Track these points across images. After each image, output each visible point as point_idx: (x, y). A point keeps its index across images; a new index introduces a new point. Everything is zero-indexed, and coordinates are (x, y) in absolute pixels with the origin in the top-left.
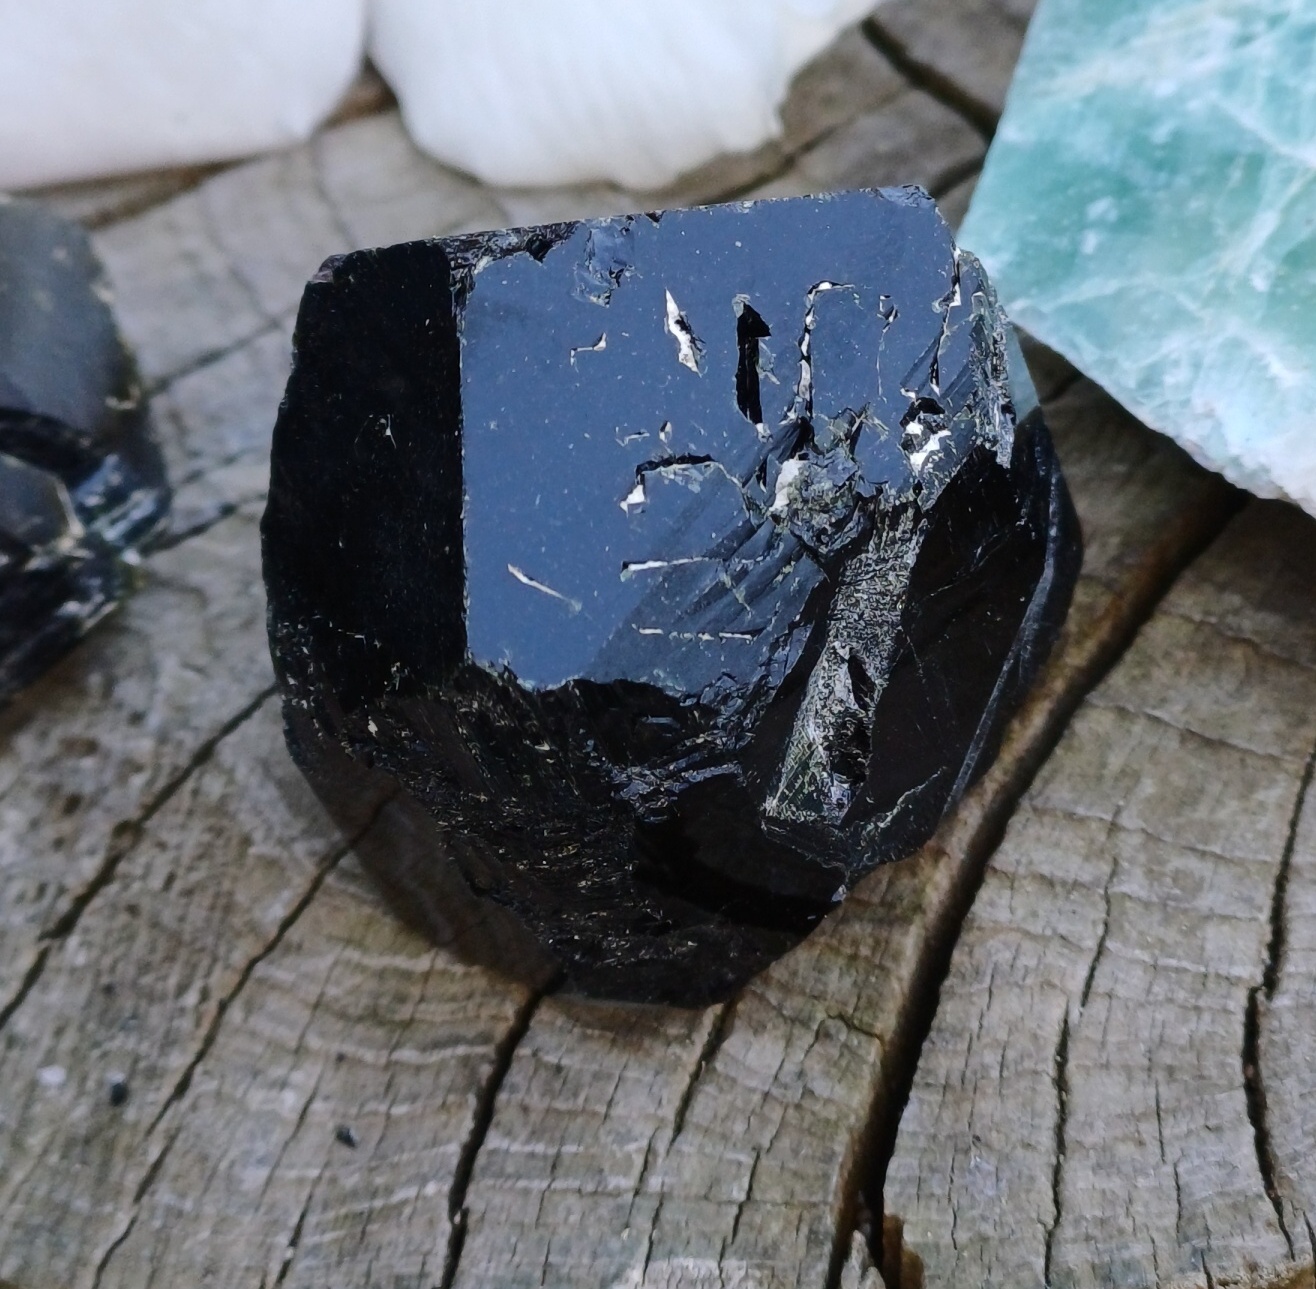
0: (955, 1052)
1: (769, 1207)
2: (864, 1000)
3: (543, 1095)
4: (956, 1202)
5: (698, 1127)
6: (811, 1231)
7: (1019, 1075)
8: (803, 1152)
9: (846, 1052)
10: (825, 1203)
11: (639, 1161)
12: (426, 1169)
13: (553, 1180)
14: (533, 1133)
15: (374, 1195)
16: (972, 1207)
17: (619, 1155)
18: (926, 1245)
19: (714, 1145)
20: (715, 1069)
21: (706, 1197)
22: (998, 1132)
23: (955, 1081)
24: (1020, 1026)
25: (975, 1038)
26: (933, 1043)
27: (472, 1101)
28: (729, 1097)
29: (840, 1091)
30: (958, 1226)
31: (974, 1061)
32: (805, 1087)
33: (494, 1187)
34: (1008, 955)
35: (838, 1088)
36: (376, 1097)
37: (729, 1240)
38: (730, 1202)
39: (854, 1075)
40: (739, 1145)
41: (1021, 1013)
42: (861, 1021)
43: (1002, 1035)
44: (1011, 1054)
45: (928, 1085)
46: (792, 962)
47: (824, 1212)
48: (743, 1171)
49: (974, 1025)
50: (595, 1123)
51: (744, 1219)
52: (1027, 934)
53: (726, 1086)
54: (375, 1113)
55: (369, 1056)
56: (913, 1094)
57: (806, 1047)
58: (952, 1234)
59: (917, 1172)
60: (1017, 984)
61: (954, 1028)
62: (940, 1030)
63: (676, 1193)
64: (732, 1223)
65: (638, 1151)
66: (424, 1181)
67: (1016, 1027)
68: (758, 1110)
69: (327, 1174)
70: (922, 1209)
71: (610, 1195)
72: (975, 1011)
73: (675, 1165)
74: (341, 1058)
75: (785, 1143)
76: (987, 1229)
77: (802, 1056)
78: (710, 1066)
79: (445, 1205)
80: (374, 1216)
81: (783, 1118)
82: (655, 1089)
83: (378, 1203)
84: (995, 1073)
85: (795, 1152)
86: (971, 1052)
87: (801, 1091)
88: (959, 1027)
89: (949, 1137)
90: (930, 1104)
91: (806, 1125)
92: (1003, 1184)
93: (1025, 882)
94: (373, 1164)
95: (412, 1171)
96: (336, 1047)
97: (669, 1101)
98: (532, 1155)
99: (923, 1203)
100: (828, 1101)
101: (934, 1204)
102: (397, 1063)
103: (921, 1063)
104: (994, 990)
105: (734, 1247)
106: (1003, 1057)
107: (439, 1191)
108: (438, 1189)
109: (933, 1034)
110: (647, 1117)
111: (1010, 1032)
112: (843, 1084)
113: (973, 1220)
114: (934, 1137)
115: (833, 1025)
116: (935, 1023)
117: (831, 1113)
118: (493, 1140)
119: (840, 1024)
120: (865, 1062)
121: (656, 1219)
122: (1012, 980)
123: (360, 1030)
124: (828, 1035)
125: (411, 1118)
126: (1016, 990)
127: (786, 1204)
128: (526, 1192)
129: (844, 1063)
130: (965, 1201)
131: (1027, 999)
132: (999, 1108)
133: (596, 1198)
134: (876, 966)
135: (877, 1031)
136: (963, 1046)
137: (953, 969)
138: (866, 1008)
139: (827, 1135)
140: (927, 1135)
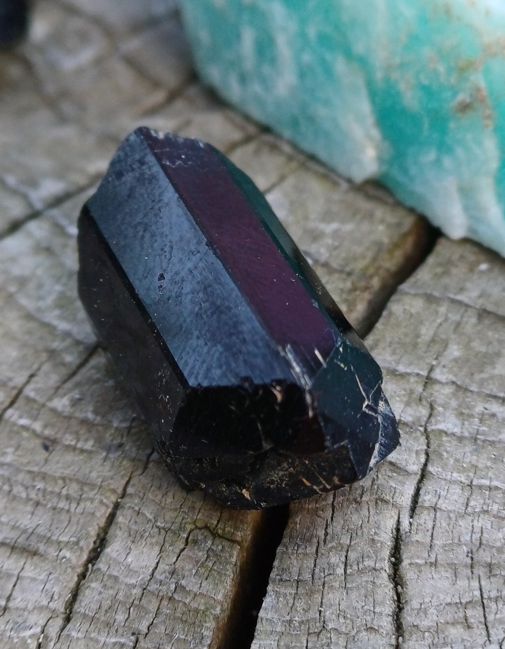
0: (305, 555)
8: (177, 637)
11: (33, 646)
17: (16, 640)
19: (99, 632)
20: (100, 570)
22: (345, 617)
23: (307, 576)
25: (322, 542)
26: (286, 547)
28: (113, 592)
29: (207, 586)
31: (322, 561)
32: (177, 583)
35: (205, 584)
39: (219, 574)
42: (224, 530)
44: (352, 556)
45: (283, 580)
49: (321, 533)
53: (109, 583)
56: (270, 588)
62: (291, 537)
65: (32, 637)
72: (321, 522)
73: (65, 647)
75: (160, 629)
77: (174, 558)
78: (96, 568)
81: (159, 608)
82: (48, 586)
84: (340, 571)
85: (170, 637)
86: (319, 555)
87: (174, 586)
90: (285, 596)
91: (178, 614)
97: (60, 595)
100: (197, 595)
103: (276, 564)
104: (337, 506)
106: (347, 558)
109: (286, 540)
110: (41, 609)
114: (290, 622)
115: (201, 534)
116: (287, 532)
119: (206, 533)
120: (228, 563)
124: (196, 542)
129: (210, 564)
132: (345, 598)
135: (238, 539)
136: (311, 550)
139: (197, 622)
140: (284, 621)
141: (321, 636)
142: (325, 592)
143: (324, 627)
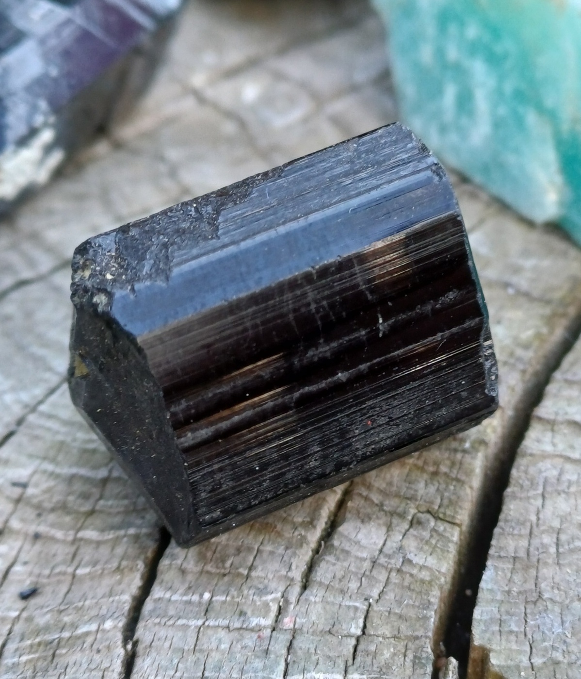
0: (520, 536)
1: (380, 639)
2: (446, 502)
3: (197, 562)
4: (531, 638)
5: (321, 584)
6: (415, 657)
7: (572, 551)
8: (405, 602)
9: (434, 534)
10: (426, 637)
11: (274, 608)
12: (104, 611)
13: (207, 620)
14: (190, 588)
15: (62, 629)
16: (544, 640)
17: (258, 603)
18: (509, 667)
19: (334, 597)
20: (332, 545)
21: (330, 632)
22: (558, 589)
23: (522, 554)
24: (569, 518)
25: (535, 526)
26: (503, 529)
27: (141, 566)
28: (346, 564)
29: (431, 561)
30: (534, 654)
31: (536, 542)
32: (404, 557)
33: (159, 623)
34: (555, 473)
35: (429, 559)
36: (64, 562)
37: (350, 662)
38: (349, 636)
39: (442, 550)
40: (354, 597)
41: (569, 510)
42: (444, 514)
43: (556, 524)
44: (563, 537)
45: (500, 557)
46: (388, 476)
47: (425, 643)
48: (358, 614)
49: (533, 518)
50: (239, 581)
51: (360, 648)
52: (568, 459)
53: (341, 557)
54: (64, 573)
55: (59, 534)
56: (489, 563)
57: (403, 531)
58: (530, 660)
59: (499, 617)
60: (564, 492)
61: (518, 520)
62: (506, 521)
63: (305, 629)
64: (352, 650)
65: (273, 600)
66: (103, 619)
67: (566, 519)
68: (368, 573)
69: (25, 615)
70: (504, 642)
71: (252, 630)
72: (533, 509)
73: (304, 610)
74: (37, 536)
75: (390, 596)
76: (558, 656)
77: (401, 537)
78: (329, 543)
79: (119, 637)
80: (63, 643)
81: (388, 578)
82: (285, 558)
83: (66, 634)
84: (553, 550)
85: (399, 603)
86: (533, 536)
87: (401, 560)
88: (522, 519)
89: (520, 593)
90: (503, 570)
91: (406, 583)
92: (567, 625)
93: (562, 427)
94: (62, 608)
95: (93, 613)
96: (32, 529)
97: (297, 567)
98: (189, 602)
99: (504, 638)
100: (422, 567)
101: (513, 638)
102: (81, 539)
103: (494, 542)
104: (546, 495)
105: (355, 667)
106: (558, 539)
107: (115, 627)
108: (114, 626)
109: (501, 524)
110: (281, 578)
111: (562, 523)
112: (434, 555)
113: (546, 649)
114: (509, 592)
115: (424, 517)
116: (502, 516)
117: (425, 575)
118: (157, 592)
119: (428, 516)
120: (450, 541)
121: (290, 648)
122: (560, 488)
123: (52, 517)
124: (419, 523)
125: (91, 577)
126: (563, 495)
127: (394, 637)
128: (186, 627)
129: (433, 542)
130: (538, 636)
131: (572, 501)
132: (558, 573)
133: (241, 632)
134: (453, 479)
135: (458, 522)
136: (525, 531)
137: (512, 481)
138: (448, 506)
139: (423, 591)
140: (503, 591)
141: (538, 604)
142: (540, 568)
143: (539, 596)
